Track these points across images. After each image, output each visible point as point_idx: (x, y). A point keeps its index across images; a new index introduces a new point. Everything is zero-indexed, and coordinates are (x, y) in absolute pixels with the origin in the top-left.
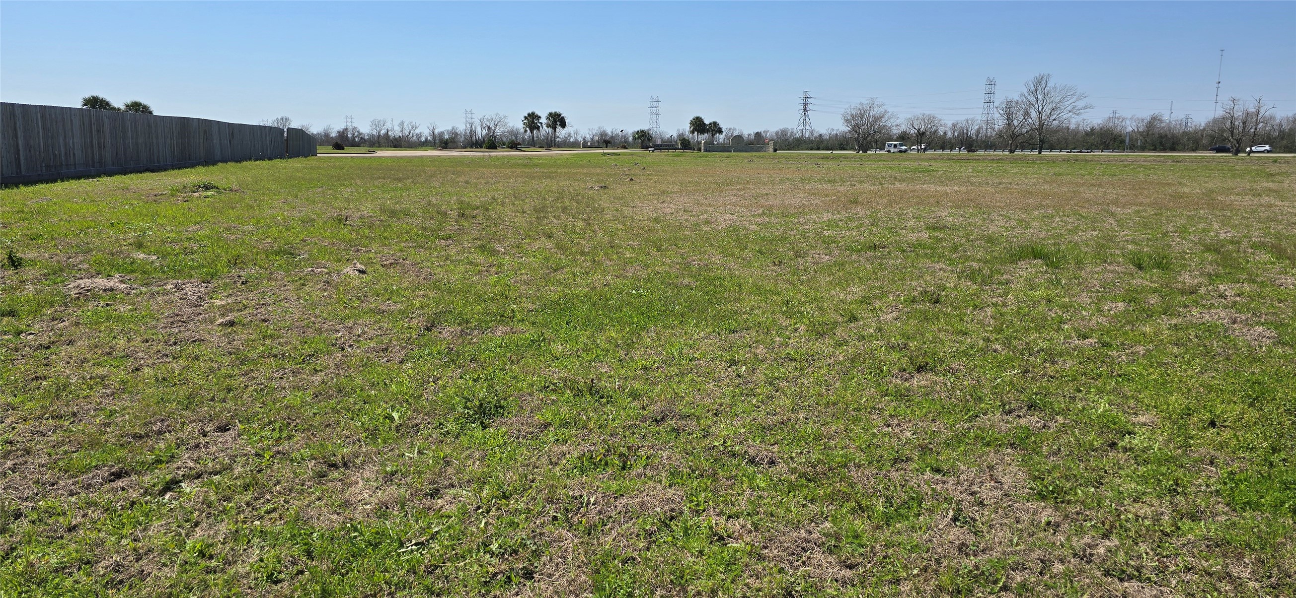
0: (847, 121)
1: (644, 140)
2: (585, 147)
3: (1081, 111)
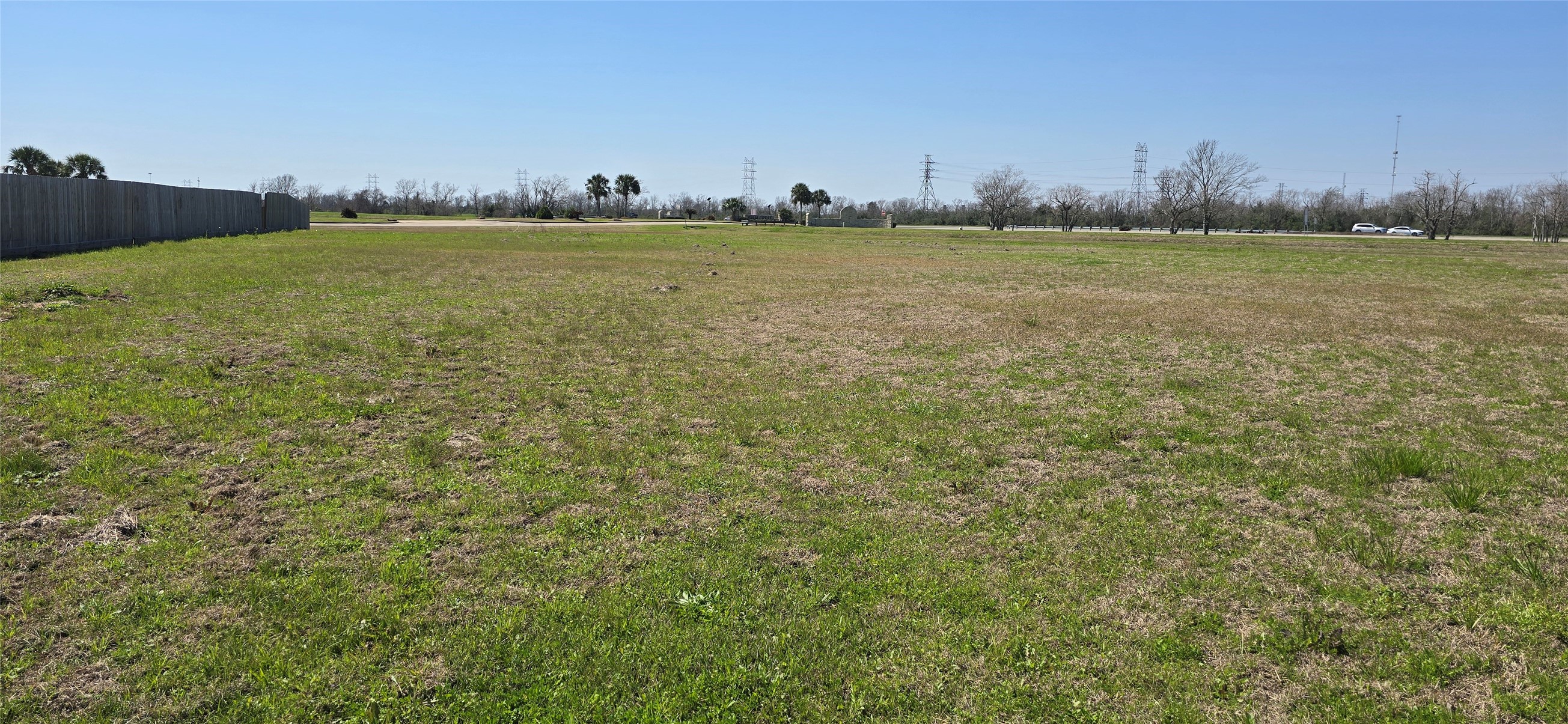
0: (979, 191)
1: (736, 209)
2: (663, 217)
3: (1253, 184)
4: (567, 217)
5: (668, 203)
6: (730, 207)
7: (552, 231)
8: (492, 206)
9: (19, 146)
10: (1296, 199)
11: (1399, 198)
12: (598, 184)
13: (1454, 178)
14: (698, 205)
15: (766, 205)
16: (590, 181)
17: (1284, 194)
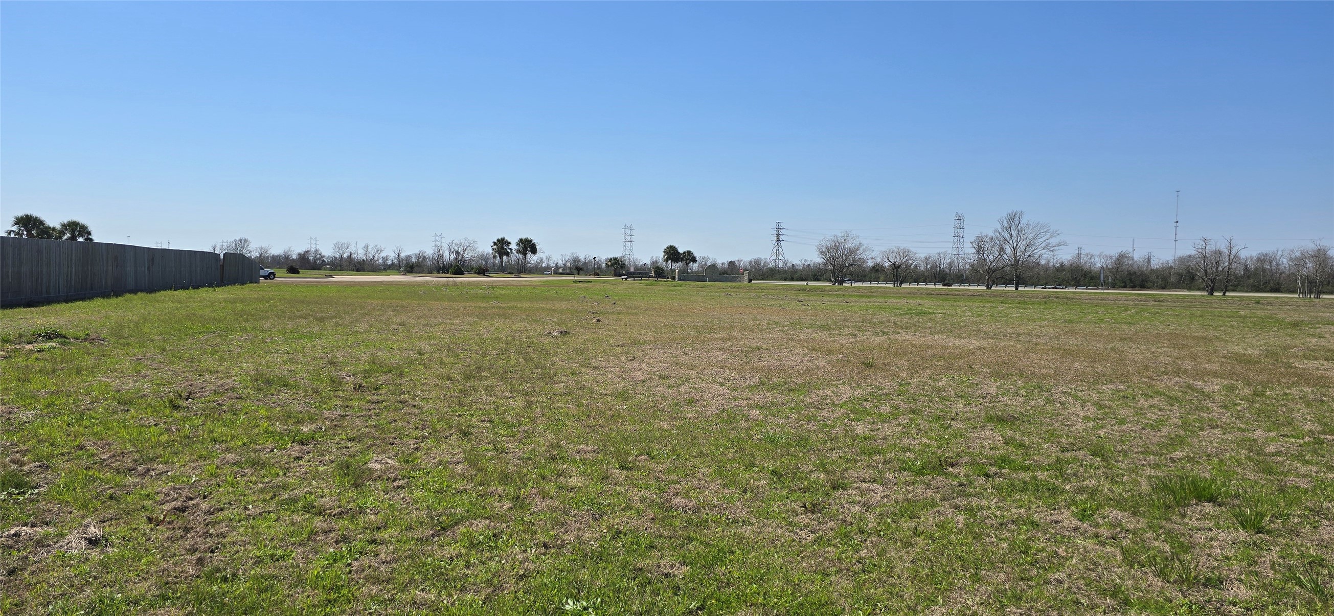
0: (822, 252)
1: (617, 267)
2: (556, 272)
3: (1055, 248)
4: (475, 273)
5: (560, 262)
6: (612, 265)
7: (463, 284)
8: (413, 264)
9: (21, 213)
10: (1092, 260)
11: (1181, 260)
12: (501, 246)
13: (1228, 244)
14: (585, 263)
15: (642, 263)
16: (495, 243)
17: (1082, 256)
